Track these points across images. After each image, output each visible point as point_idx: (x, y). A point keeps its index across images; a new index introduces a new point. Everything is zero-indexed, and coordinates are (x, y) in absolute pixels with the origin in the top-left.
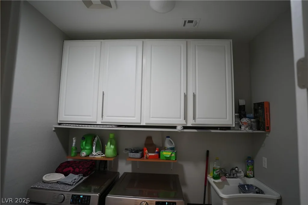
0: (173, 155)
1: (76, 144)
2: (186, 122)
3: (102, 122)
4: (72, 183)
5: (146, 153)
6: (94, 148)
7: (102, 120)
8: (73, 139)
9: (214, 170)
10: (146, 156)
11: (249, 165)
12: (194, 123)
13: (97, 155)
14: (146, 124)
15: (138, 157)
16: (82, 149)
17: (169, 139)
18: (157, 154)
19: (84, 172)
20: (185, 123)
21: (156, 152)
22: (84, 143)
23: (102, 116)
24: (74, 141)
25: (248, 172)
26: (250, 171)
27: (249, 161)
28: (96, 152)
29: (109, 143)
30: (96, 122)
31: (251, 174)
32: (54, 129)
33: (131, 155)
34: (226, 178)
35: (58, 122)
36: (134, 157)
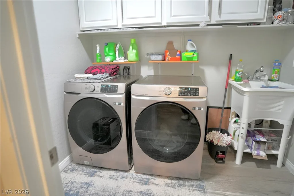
0: (195, 55)
1: (100, 51)
2: (210, 18)
3: (122, 25)
4: (100, 78)
5: (168, 55)
6: (117, 53)
7: (123, 23)
8: (97, 46)
9: (236, 72)
10: (168, 58)
11: (275, 68)
12: (219, 19)
13: (120, 60)
14: (167, 23)
15: (160, 59)
16: (106, 56)
17: (191, 42)
18: (179, 56)
19: (110, 71)
20: (209, 20)
21: (178, 54)
22: (107, 49)
23: (123, 18)
24: (98, 48)
25: (273, 75)
26: (276, 74)
27: (276, 64)
28: (119, 58)
29: (131, 48)
30: (117, 26)
31: (276, 77)
32: (78, 36)
33: (153, 58)
34: (249, 81)
35: (81, 30)
36: (156, 59)
